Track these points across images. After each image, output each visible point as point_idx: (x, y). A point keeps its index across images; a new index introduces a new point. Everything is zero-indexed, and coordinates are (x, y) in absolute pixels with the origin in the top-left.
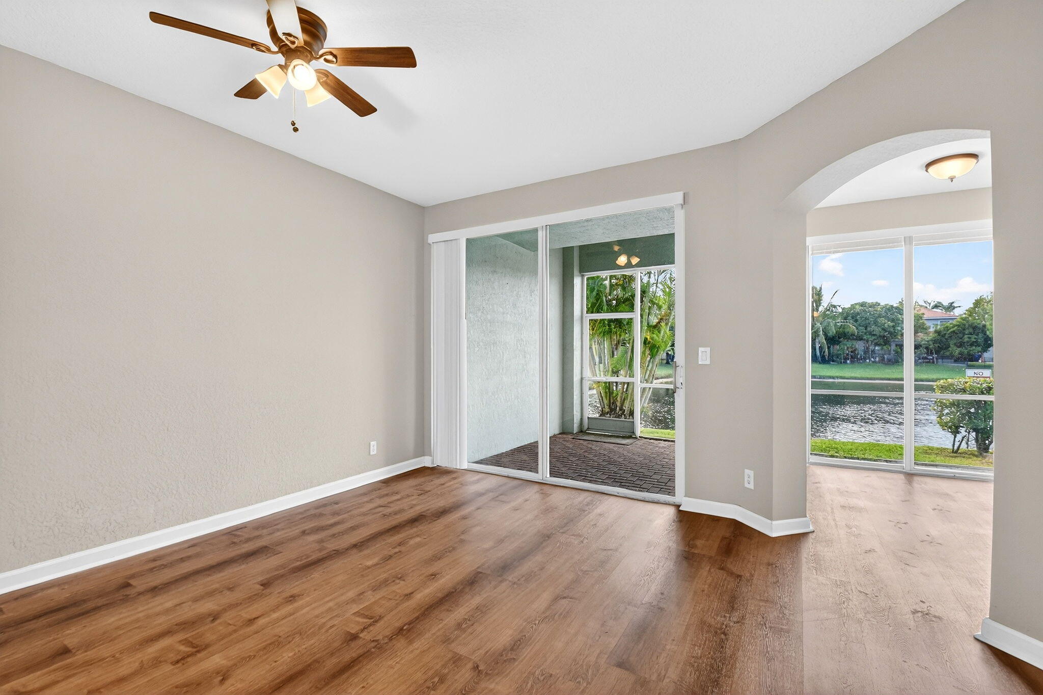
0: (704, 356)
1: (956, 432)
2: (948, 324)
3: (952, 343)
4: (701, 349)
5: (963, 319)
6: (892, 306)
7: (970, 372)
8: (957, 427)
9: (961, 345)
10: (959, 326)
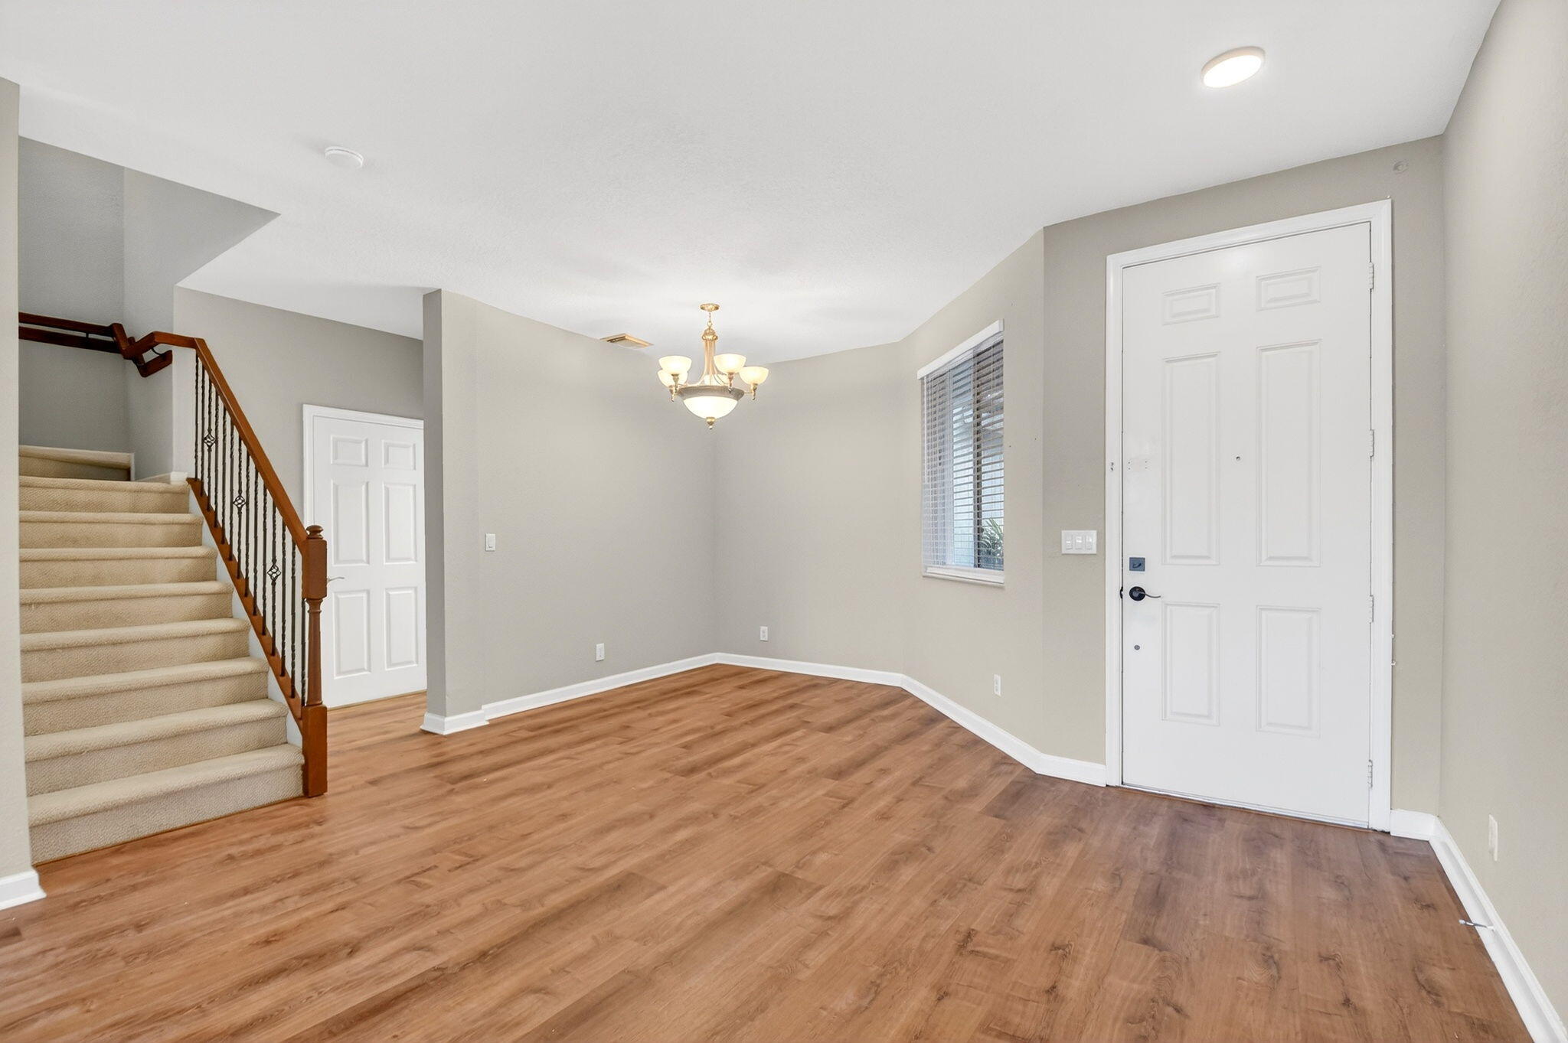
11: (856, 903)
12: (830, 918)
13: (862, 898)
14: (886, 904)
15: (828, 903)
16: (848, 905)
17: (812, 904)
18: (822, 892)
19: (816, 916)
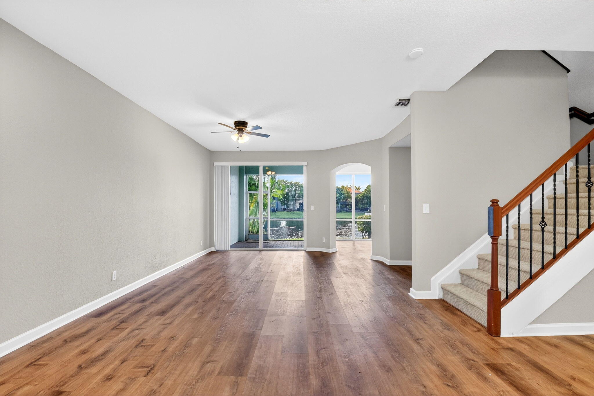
0: (312, 208)
1: (363, 232)
2: (358, 196)
3: (359, 203)
4: (311, 206)
5: (363, 194)
6: (339, 188)
7: (366, 214)
8: (363, 231)
9: (362, 204)
10: (362, 196)
11: (199, 372)
12: (209, 362)
13: (197, 376)
14: (185, 376)
15: (212, 368)
16: (203, 370)
17: (218, 367)
18: (217, 372)
19: (215, 361)
